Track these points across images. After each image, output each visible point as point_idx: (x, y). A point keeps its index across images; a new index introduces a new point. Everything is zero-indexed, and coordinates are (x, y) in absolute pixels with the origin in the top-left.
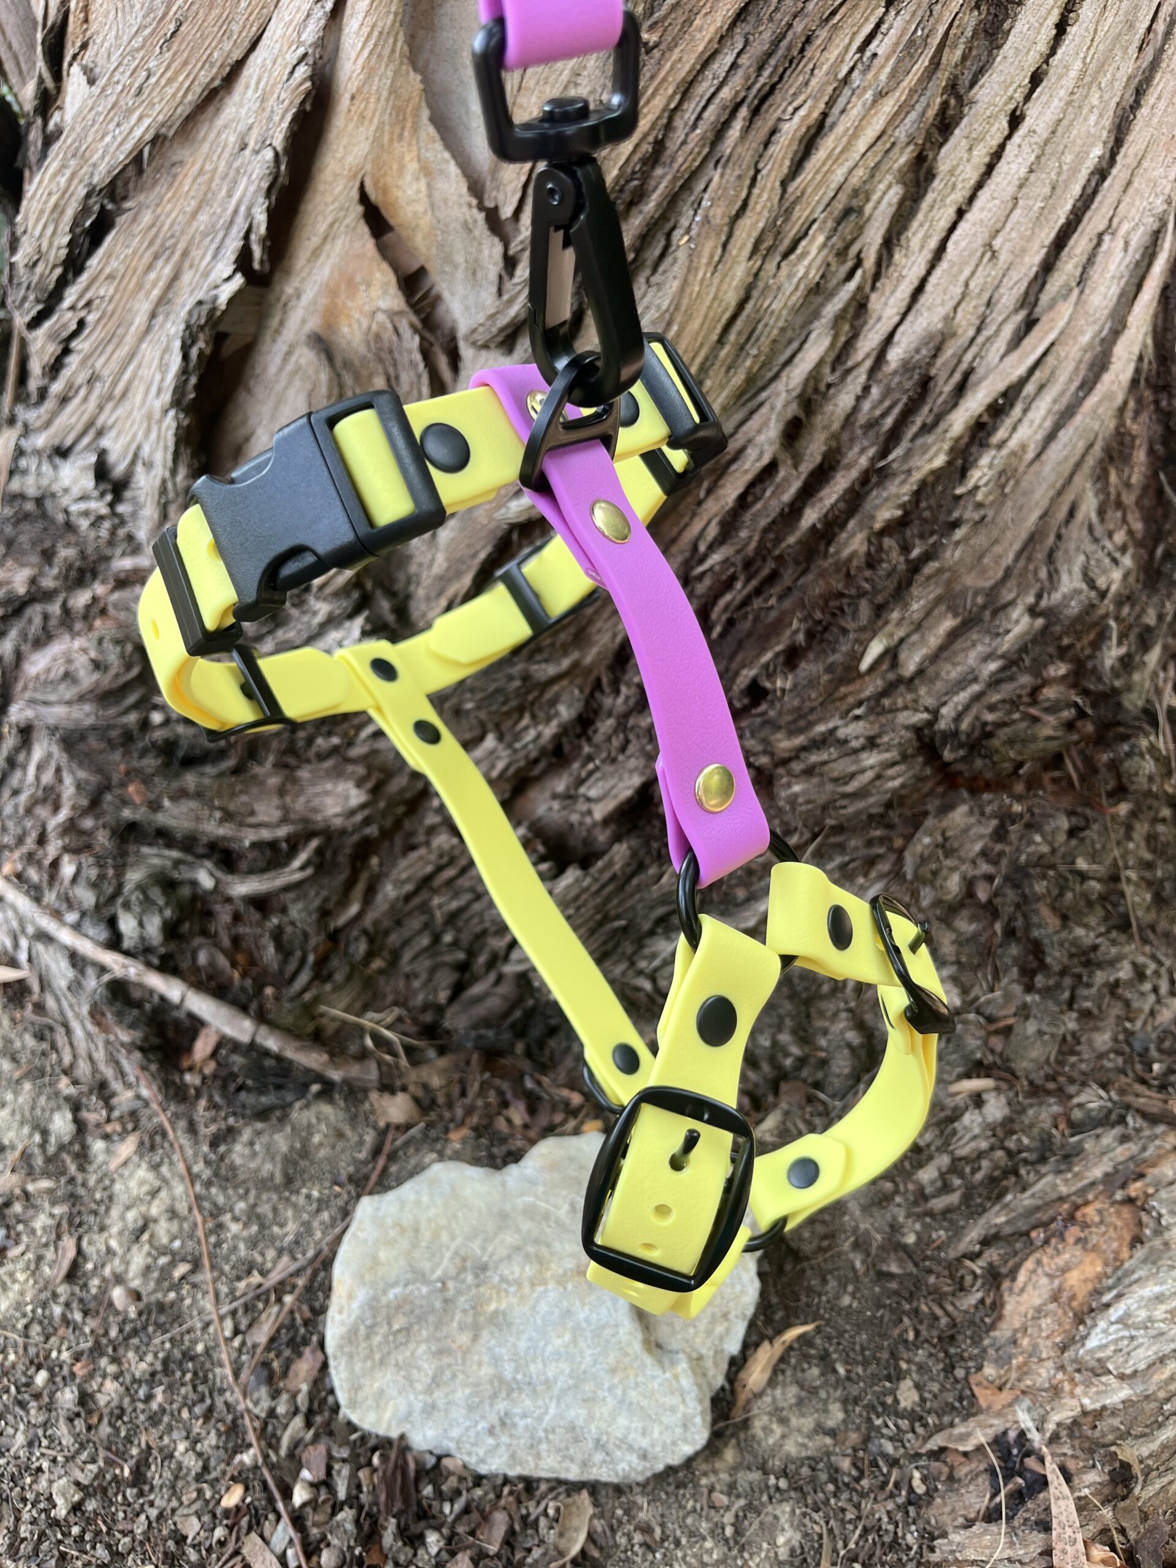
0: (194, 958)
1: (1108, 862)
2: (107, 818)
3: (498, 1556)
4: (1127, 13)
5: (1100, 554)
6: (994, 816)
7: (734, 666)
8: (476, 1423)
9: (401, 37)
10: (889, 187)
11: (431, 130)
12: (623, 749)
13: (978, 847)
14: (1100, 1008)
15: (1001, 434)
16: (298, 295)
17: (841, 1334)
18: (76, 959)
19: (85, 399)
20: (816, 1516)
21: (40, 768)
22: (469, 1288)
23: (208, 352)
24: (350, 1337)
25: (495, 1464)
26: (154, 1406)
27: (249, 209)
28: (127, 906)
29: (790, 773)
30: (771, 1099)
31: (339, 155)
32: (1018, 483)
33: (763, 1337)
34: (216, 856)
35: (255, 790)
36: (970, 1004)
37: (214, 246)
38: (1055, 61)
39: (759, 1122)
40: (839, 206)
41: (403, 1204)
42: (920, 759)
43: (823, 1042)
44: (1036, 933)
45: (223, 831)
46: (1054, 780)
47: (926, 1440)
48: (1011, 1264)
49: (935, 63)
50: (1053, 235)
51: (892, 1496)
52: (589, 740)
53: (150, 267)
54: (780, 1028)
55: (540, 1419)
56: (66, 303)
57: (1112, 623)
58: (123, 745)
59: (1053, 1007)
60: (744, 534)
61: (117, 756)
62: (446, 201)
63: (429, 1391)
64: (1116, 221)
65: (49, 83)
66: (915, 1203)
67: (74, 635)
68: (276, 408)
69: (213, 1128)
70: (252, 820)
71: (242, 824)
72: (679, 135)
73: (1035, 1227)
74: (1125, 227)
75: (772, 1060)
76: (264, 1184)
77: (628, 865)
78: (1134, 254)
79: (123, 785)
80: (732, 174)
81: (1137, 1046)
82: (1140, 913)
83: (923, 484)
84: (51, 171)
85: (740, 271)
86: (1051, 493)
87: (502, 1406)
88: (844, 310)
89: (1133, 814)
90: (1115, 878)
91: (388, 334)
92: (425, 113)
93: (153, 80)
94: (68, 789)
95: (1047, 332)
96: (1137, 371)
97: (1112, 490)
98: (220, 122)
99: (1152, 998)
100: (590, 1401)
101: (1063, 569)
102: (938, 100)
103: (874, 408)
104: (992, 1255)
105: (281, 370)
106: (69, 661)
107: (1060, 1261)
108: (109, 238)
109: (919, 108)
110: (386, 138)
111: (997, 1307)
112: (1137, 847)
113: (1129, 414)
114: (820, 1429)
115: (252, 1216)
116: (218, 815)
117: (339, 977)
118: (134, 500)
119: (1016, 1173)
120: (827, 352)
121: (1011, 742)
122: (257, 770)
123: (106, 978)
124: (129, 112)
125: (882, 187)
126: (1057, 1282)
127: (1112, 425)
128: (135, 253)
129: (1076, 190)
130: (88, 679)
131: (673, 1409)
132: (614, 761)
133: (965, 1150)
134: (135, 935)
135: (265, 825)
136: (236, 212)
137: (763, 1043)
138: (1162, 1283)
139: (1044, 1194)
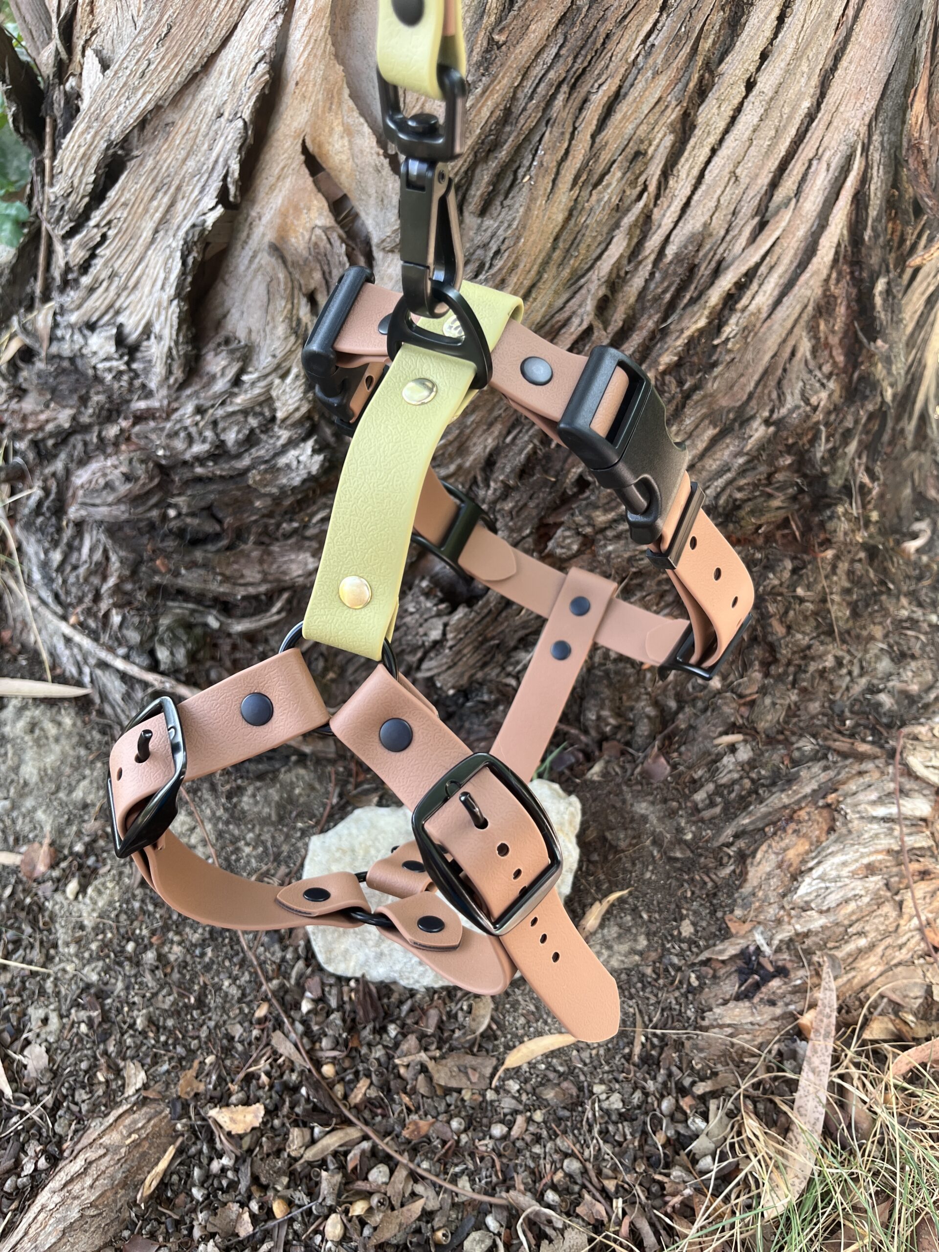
0: (207, 675)
1: (819, 587)
2: (143, 583)
3: (433, 1035)
4: (826, 7)
5: (813, 381)
7: (567, 466)
9: (330, 42)
10: (664, 136)
11: (351, 103)
14: (813, 686)
15: (744, 301)
16: (260, 217)
17: (645, 895)
18: (124, 677)
19: (107, 289)
20: (631, 1003)
21: (92, 550)
23: (199, 259)
25: (425, 982)
26: (207, 959)
27: (226, 161)
28: (162, 642)
29: (605, 538)
30: (597, 753)
31: (288, 121)
32: (756, 334)
33: (595, 900)
34: (218, 606)
35: (243, 561)
36: (728, 687)
37: (200, 185)
38: (776, 42)
39: (590, 768)
40: (630, 151)
43: (631, 715)
44: (770, 638)
45: (221, 590)
46: (784, 536)
47: (697, 955)
48: (752, 848)
49: (695, 50)
50: (777, 163)
51: (678, 988)
53: (153, 198)
54: (602, 707)
56: (92, 223)
57: (822, 428)
58: (149, 532)
59: (781, 687)
61: (145, 540)
62: (362, 152)
64: (820, 151)
65: (64, 55)
66: (692, 815)
67: (107, 456)
68: (244, 295)
69: (228, 787)
70: (242, 581)
71: (235, 584)
72: (522, 103)
73: (768, 825)
74: (828, 154)
75: (598, 728)
77: (499, 603)
78: (834, 172)
79: (152, 560)
80: (556, 131)
81: (837, 710)
82: (841, 623)
83: (691, 339)
84: (80, 130)
85: (564, 197)
86: (779, 341)
88: (637, 220)
89: (837, 557)
90: (824, 601)
91: (324, 243)
92: (346, 92)
93: (152, 67)
94: (114, 564)
95: (774, 230)
96: (837, 253)
97: (822, 335)
98: (201, 96)
99: (848, 678)
101: (788, 392)
102: (696, 77)
103: (657, 287)
104: (741, 843)
105: (248, 268)
106: (105, 475)
107: (783, 844)
108: (123, 178)
109: (684, 80)
110: (320, 111)
111: (742, 876)
112: (840, 579)
113: (833, 281)
114: (633, 951)
115: (258, 841)
116: (219, 578)
118: (145, 360)
119: (757, 793)
120: (624, 251)
121: (752, 512)
122: (243, 547)
123: (150, 690)
124: (136, 89)
125: (659, 136)
126: (780, 857)
127: (819, 292)
128: (142, 187)
129: (793, 132)
130: (123, 488)
133: (724, 779)
134: (168, 661)
135: (251, 584)
136: (216, 162)
137: (591, 717)
138: (847, 854)
139: (774, 805)
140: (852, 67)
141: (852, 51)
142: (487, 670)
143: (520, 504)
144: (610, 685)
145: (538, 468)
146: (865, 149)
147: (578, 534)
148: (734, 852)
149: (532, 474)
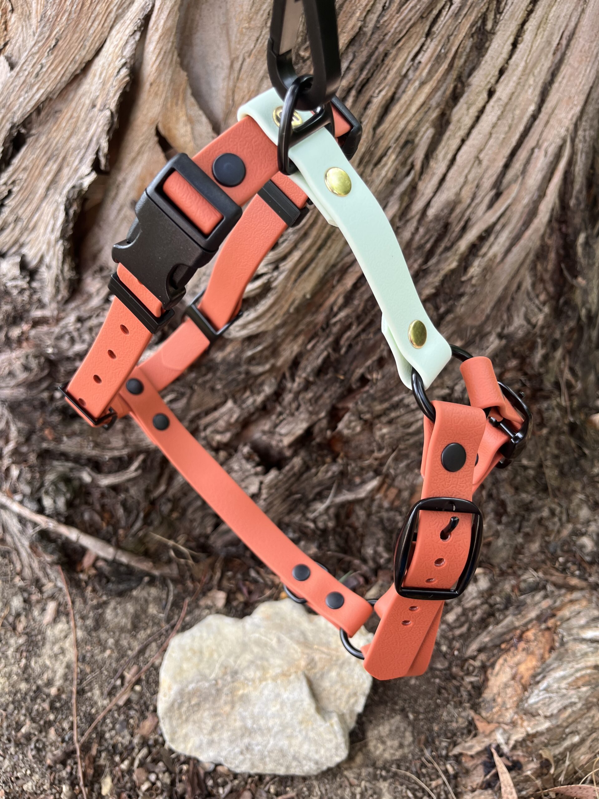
0: (82, 515)
1: (537, 459)
2: (35, 448)
4: (547, 37)
5: (533, 307)
7: (352, 367)
8: (234, 749)
9: (176, 54)
10: (427, 129)
11: (192, 100)
12: (298, 409)
14: (533, 531)
15: (484, 250)
16: (125, 180)
17: (411, 697)
18: (20, 518)
19: (13, 229)
22: (229, 683)
23: (79, 211)
24: (171, 708)
25: (243, 768)
27: (98, 140)
28: (47, 493)
29: (381, 423)
30: (373, 579)
31: (145, 112)
32: (492, 273)
34: (91, 465)
35: (111, 431)
37: (79, 157)
38: (512, 62)
39: (368, 590)
40: (402, 140)
41: (193, 638)
44: (503, 497)
45: (93, 453)
48: (492, 660)
49: (451, 66)
50: (509, 151)
52: (280, 404)
53: (46, 165)
54: (378, 544)
55: (265, 746)
56: (1, 182)
57: (539, 339)
58: (41, 408)
59: (511, 532)
60: (356, 302)
61: (38, 414)
62: (201, 135)
63: (210, 733)
64: (541, 142)
66: (445, 631)
67: (12, 350)
69: (95, 602)
70: (110, 446)
71: (104, 449)
73: (503, 642)
74: (546, 144)
75: (374, 560)
76: (122, 630)
77: (301, 467)
78: (550, 158)
79: (42, 430)
81: (551, 549)
82: (552, 482)
83: (446, 276)
86: (509, 278)
87: (246, 740)
88: (405, 191)
89: (550, 433)
90: (541, 466)
92: (189, 92)
93: (44, 69)
94: (13, 433)
95: (506, 200)
96: (551, 216)
97: (539, 274)
98: (81, 91)
99: (558, 524)
100: (290, 737)
101: (515, 315)
102: (452, 86)
103: (421, 239)
104: (482, 657)
105: (116, 217)
106: (10, 364)
107: (516, 659)
108: (23, 150)
109: (442, 89)
110: (169, 105)
111: (485, 682)
112: (552, 449)
113: (547, 237)
114: (401, 746)
116: (92, 445)
117: (156, 523)
118: (42, 281)
119: (493, 615)
120: (397, 212)
123: (38, 529)
124: (32, 86)
125: (423, 129)
126: (514, 671)
127: (538, 243)
128: (38, 157)
129: (521, 128)
130: (22, 376)
131: (330, 741)
132: (292, 415)
133: (468, 605)
134: (52, 507)
135: (116, 449)
136: (91, 140)
137: (370, 551)
138: (565, 670)
139: (507, 626)
140: (565, 81)
141: (565, 70)
142: (292, 515)
143: (318, 394)
144: (384, 529)
145: (331, 370)
146: (573, 141)
147: (360, 418)
148: (477, 664)
149: (326, 374)
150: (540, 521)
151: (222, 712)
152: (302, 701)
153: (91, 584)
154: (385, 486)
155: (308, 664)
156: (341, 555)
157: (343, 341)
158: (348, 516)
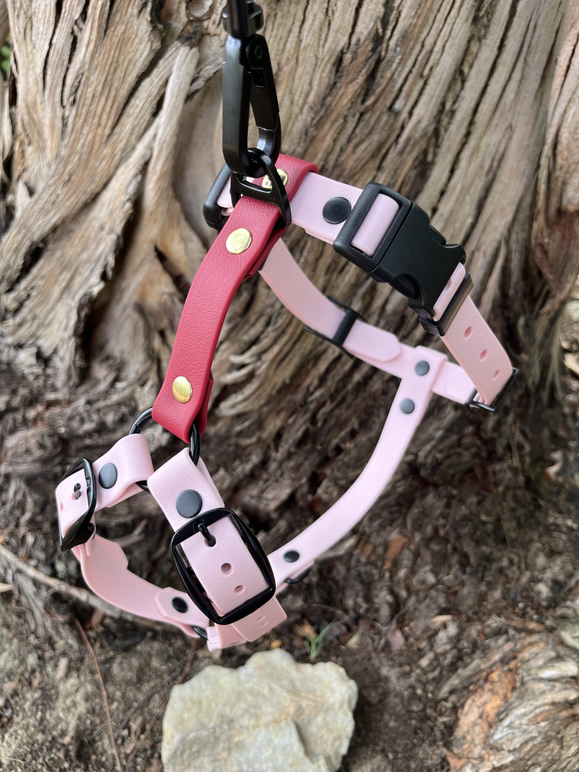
1: (495, 514)
2: (49, 517)
4: (479, 163)
6: (443, 497)
7: (328, 438)
9: (171, 190)
11: (185, 224)
12: (282, 476)
13: (438, 512)
14: (495, 579)
16: (128, 286)
18: (35, 582)
21: (15, 493)
22: (226, 731)
23: (89, 313)
24: (174, 756)
27: (106, 257)
28: (60, 558)
30: (355, 627)
31: (145, 233)
36: (439, 582)
37: (90, 269)
38: (450, 185)
39: (350, 638)
41: (193, 689)
42: (411, 477)
43: (376, 600)
44: (464, 550)
45: (102, 520)
46: (470, 478)
48: (462, 701)
52: (266, 471)
53: (61, 273)
54: (357, 596)
56: (21, 287)
58: (53, 480)
59: (475, 581)
60: (329, 383)
61: (51, 486)
62: (192, 251)
64: (480, 244)
67: (29, 429)
68: (119, 331)
69: (103, 657)
70: (116, 513)
71: (111, 516)
73: (471, 684)
74: (484, 248)
75: (355, 610)
76: (128, 683)
77: (286, 529)
81: (512, 595)
82: (510, 534)
84: (13, 234)
88: (366, 291)
89: (505, 491)
90: (498, 521)
91: (169, 303)
92: (182, 217)
93: (60, 199)
94: (29, 504)
98: (91, 217)
99: (517, 572)
104: (453, 698)
105: (120, 316)
106: (27, 442)
107: (482, 700)
108: (41, 263)
110: (166, 228)
111: (456, 722)
112: (509, 504)
115: (124, 698)
116: (100, 513)
118: (56, 369)
119: (462, 659)
120: (360, 308)
123: (51, 591)
124: (48, 212)
126: (480, 711)
128: (54, 268)
130: (38, 453)
132: (277, 481)
133: (439, 650)
134: (65, 571)
135: (122, 515)
136: (100, 257)
137: (350, 602)
138: (525, 707)
139: (474, 669)
140: (497, 196)
141: (497, 186)
143: (299, 463)
144: (362, 582)
145: (310, 442)
146: (507, 242)
147: (336, 484)
148: (449, 705)
149: (306, 445)
150: (501, 571)
151: (220, 757)
152: (292, 745)
153: (99, 640)
154: (362, 543)
155: (297, 711)
156: (325, 607)
157: (320, 416)
158: (330, 570)
